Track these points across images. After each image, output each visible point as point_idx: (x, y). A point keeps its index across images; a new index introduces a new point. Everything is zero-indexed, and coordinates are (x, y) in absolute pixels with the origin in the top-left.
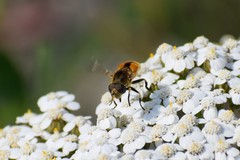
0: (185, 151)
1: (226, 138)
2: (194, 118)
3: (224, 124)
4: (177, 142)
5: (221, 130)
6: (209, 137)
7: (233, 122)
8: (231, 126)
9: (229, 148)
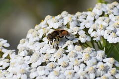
0: (60, 66)
1: (79, 59)
2: (64, 50)
3: (77, 52)
4: (56, 61)
5: (77, 56)
6: (71, 59)
7: (82, 51)
8: (81, 53)
9: (80, 64)
